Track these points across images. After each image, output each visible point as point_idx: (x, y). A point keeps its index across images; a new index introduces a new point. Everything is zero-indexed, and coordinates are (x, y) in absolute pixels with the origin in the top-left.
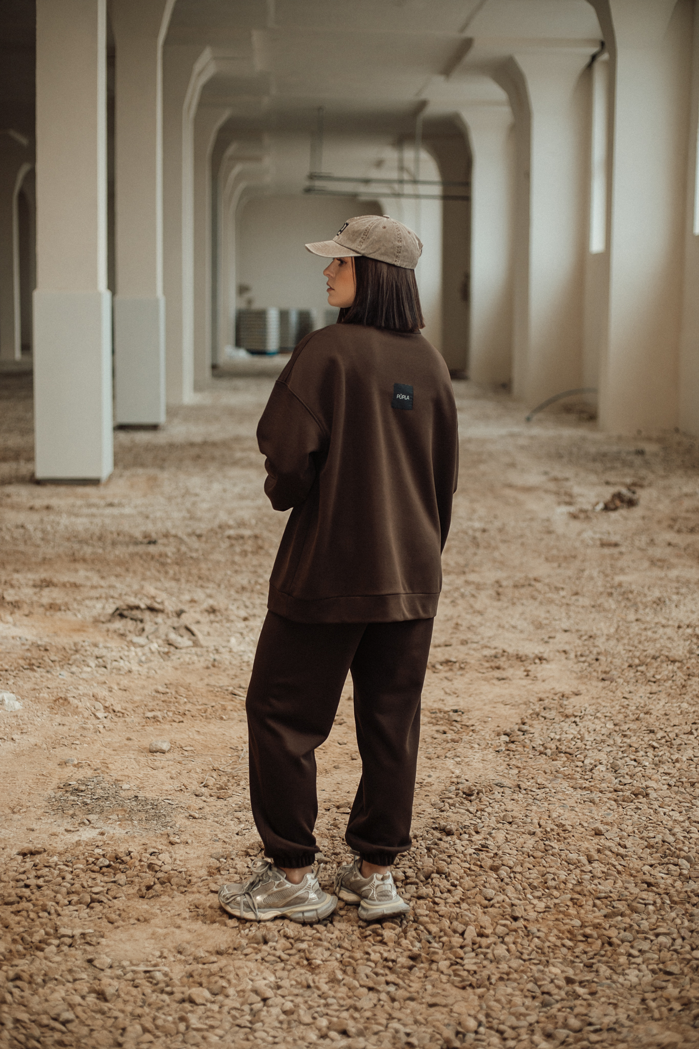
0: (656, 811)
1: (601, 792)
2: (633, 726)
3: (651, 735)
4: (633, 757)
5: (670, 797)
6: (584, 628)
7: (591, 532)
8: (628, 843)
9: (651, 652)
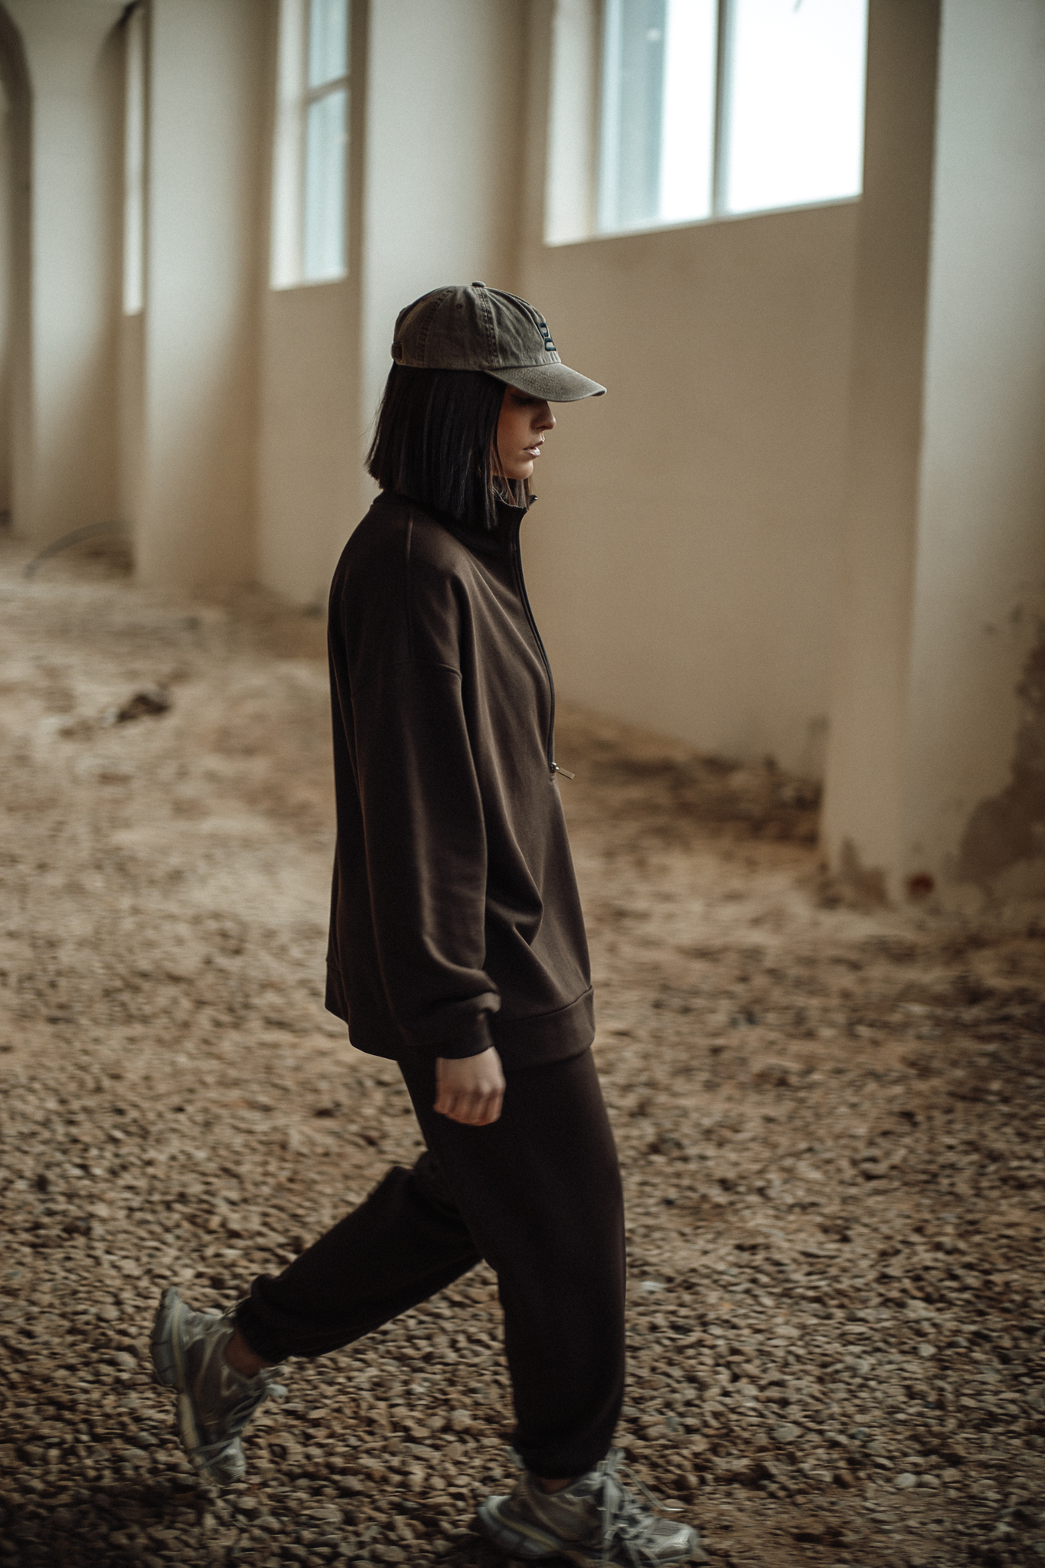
0: (98, 1262)
1: (12, 1231)
2: (91, 1102)
3: (119, 1119)
4: (78, 1161)
5: (126, 1232)
6: (43, 927)
7: (88, 760)
8: (38, 1328)
9: (144, 964)
